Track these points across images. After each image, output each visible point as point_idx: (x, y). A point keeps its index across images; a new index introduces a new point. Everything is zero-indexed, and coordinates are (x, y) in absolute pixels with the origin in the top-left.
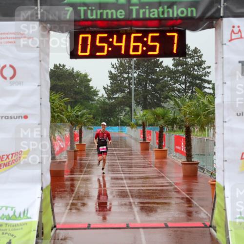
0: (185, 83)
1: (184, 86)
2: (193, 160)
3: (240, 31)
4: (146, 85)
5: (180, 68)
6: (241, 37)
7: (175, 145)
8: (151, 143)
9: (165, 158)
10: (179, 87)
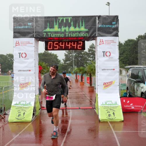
0: (92, 58)
1: (92, 59)
2: (92, 86)
3: (103, 41)
4: (78, 58)
5: (91, 52)
6: (103, 43)
7: (87, 80)
8: (79, 80)
9: (83, 85)
10: (90, 59)
